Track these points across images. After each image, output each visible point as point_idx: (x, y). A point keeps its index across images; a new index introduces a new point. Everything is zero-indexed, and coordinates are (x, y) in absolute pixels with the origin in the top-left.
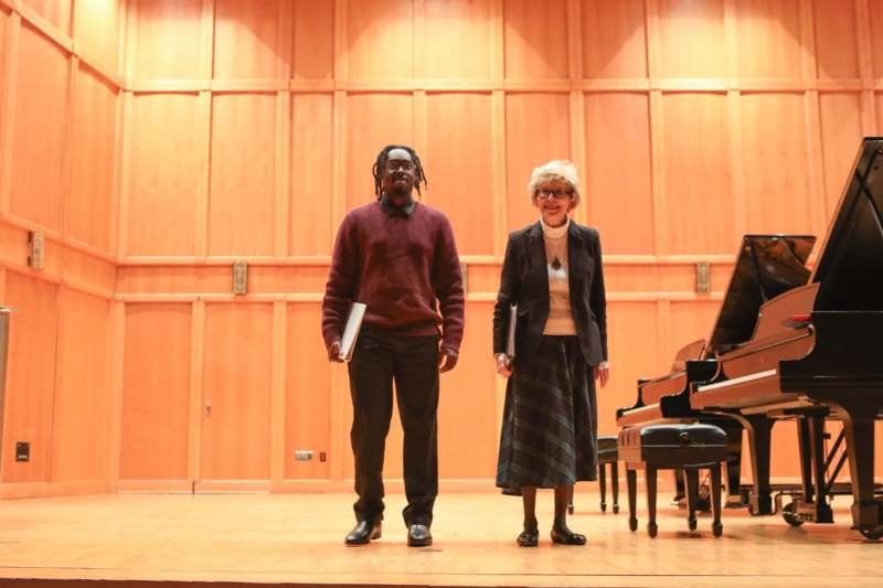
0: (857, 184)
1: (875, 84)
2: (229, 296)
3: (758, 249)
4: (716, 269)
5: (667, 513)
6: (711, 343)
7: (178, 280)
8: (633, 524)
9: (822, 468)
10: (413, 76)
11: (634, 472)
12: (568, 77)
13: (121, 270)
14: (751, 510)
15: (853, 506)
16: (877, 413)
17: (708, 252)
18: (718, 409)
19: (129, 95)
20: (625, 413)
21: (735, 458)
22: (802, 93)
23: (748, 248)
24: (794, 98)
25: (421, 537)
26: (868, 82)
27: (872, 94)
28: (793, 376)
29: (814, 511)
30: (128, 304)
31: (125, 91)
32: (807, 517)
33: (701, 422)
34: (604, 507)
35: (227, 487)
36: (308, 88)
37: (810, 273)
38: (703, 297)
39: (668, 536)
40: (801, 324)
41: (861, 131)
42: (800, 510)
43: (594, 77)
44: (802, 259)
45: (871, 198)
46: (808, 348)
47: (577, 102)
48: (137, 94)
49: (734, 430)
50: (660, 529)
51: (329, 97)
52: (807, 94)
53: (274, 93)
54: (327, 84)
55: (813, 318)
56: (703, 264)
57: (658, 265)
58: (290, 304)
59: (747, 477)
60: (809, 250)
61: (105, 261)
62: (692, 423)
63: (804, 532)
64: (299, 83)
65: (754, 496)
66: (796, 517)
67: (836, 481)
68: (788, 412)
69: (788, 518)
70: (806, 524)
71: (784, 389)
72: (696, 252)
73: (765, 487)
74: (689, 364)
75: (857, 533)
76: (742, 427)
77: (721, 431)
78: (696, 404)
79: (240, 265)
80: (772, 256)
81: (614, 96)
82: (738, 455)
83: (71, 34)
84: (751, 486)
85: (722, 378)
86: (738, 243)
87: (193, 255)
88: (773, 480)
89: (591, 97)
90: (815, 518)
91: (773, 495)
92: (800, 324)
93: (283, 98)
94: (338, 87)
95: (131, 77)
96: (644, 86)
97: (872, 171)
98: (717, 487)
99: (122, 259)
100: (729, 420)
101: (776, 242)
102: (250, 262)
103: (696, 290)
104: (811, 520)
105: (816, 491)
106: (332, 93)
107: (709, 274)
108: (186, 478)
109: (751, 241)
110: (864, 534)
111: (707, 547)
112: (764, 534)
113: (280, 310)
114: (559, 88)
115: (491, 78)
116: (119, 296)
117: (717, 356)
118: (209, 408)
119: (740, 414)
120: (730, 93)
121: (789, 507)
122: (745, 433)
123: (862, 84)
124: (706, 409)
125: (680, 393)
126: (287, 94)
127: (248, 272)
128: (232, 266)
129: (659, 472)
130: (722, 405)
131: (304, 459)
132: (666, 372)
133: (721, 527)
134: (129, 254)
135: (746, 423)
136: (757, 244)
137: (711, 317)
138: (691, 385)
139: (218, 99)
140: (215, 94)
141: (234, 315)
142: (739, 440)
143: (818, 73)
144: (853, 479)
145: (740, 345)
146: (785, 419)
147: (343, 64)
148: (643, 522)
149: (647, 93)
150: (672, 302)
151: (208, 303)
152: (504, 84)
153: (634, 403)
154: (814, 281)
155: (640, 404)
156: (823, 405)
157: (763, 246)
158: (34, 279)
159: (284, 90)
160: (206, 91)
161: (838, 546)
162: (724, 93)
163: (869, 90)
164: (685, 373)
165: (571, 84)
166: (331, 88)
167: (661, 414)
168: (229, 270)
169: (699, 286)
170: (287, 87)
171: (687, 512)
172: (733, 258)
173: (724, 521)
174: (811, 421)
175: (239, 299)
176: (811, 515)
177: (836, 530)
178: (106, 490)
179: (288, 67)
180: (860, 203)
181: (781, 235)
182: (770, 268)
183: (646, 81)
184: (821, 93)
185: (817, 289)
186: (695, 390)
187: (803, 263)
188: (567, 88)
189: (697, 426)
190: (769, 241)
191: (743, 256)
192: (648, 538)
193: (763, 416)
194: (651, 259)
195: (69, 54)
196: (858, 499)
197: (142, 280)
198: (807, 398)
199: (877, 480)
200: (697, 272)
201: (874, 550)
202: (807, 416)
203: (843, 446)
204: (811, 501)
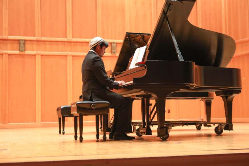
0: (164, 16)
3: (131, 38)
4: (117, 45)
9: (149, 116)
15: (158, 129)
16: (166, 96)
17: (116, 39)
23: (128, 37)
29: (145, 131)
32: (143, 133)
38: (114, 55)
42: (141, 131)
45: (168, 21)
46: (145, 73)
55: (147, 63)
56: (114, 43)
63: (142, 138)
66: (140, 133)
67: (153, 120)
68: (137, 96)
69: (137, 134)
70: (144, 136)
72: (111, 39)
75: (159, 138)
80: (136, 40)
86: (124, 35)
88: (133, 121)
90: (146, 133)
91: (132, 126)
92: (142, 65)
101: (138, 35)
103: (111, 52)
104: (144, 134)
105: (146, 124)
107: (116, 47)
109: (128, 34)
110: (161, 139)
117: (115, 76)
121: (138, 130)
136: (131, 36)
137: (115, 62)
144: (158, 120)
145: (122, 72)
146: (137, 99)
154: (148, 50)
156: (149, 93)
157: (133, 37)
161: (153, 142)
172: (122, 41)
174: (145, 99)
176: (144, 132)
177: (154, 137)
180: (164, 22)
181: (140, 33)
185: (148, 52)
187: (146, 43)
190: (135, 35)
191: (126, 40)
196: (159, 126)
198: (143, 91)
199: (166, 120)
200: (111, 46)
201: (164, 144)
202: (144, 97)
203: (155, 109)
204: (145, 127)
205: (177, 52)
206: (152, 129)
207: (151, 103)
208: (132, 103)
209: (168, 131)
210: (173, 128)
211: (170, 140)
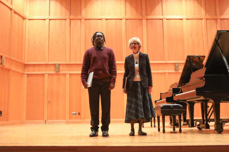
0: (216, 43)
1: (220, 17)
2: (54, 72)
3: (191, 59)
4: (179, 64)
5: (168, 127)
6: (179, 83)
7: (41, 68)
8: (159, 130)
9: (207, 115)
10: (102, 15)
11: (159, 117)
12: (142, 15)
13: (26, 66)
14: (189, 126)
15: (215, 124)
16: (221, 101)
17: (178, 60)
18: (180, 100)
19: (27, 20)
20: (157, 102)
21: (185, 113)
22: (202, 19)
23: (188, 59)
24: (200, 20)
25: (106, 134)
26: (219, 17)
27: (220, 20)
28: (199, 91)
29: (205, 126)
30: (28, 75)
31: (26, 19)
32: (203, 127)
33: (176, 104)
34: (152, 126)
35: (54, 122)
36: (74, 18)
37: (204, 65)
38: (177, 72)
39: (168, 133)
40: (201, 78)
41: (217, 29)
42: (201, 126)
43: (149, 15)
44: (202, 62)
45: (219, 46)
46: (203, 84)
47: (144, 22)
48: (29, 20)
49: (185, 105)
50: (166, 131)
51: (80, 20)
52: (203, 19)
53: (66, 19)
54: (79, 17)
55: (204, 77)
56: (177, 63)
57: (165, 64)
58: (70, 74)
59: (188, 118)
60: (204, 59)
61: (21, 63)
62: (174, 104)
63: (202, 131)
64: (72, 17)
65: (190, 122)
66: (200, 127)
67: (211, 118)
68: (198, 101)
69: (198, 128)
70: (203, 129)
71: (197, 95)
72: (175, 60)
73: (192, 120)
74: (173, 89)
75: (216, 131)
76: (187, 105)
77: (181, 106)
78: (175, 99)
79: (57, 64)
80: (194, 61)
81: (154, 20)
82: (186, 112)
83: (12, 4)
84: (189, 120)
85: (182, 92)
86: (186, 58)
87: (45, 62)
88: (195, 118)
89: (148, 20)
90: (205, 128)
91: (195, 122)
93: (68, 21)
94: (82, 18)
95: (28, 15)
96: (162, 18)
97: (219, 39)
98: (180, 120)
99: (26, 63)
100: (183, 103)
102: (59, 63)
103: (175, 70)
104: (204, 128)
105: (205, 121)
106: (81, 19)
107: (178, 66)
108: (43, 120)
109: (189, 57)
111: (178, 135)
112: (192, 132)
113: (68, 76)
114: (140, 18)
115: (122, 15)
116: (25, 72)
117: (180, 87)
118: (49, 102)
119: (186, 101)
120: (183, 19)
121: (199, 125)
122: (187, 106)
123: (217, 17)
124: (177, 100)
125: (171, 96)
126: (69, 20)
127: (59, 66)
128: (55, 64)
129: (166, 116)
130: (181, 99)
131: (74, 115)
132: (167, 91)
133: (181, 130)
134: (28, 62)
135: (188, 104)
136: (190, 58)
137: (179, 77)
138: (174, 94)
139: (51, 21)
140: (50, 20)
141: (55, 77)
142: (186, 108)
143: (206, 14)
144: (214, 118)
145: (186, 84)
146: (198, 103)
147: (83, 12)
148: (161, 129)
149: (162, 19)
150: (169, 73)
151: (49, 74)
152: (125, 17)
153: (159, 99)
154: (205, 67)
155: (161, 99)
156: (207, 99)
158: (2, 68)
159: (68, 19)
160: (48, 19)
161: (211, 134)
162: (182, 19)
163: (219, 19)
164: (172, 91)
165: (143, 17)
166: (80, 18)
167: (166, 102)
168: (54, 65)
169: (176, 69)
170: (69, 18)
171: (173, 126)
172: (184, 62)
173: (182, 129)
174: (204, 103)
175: (57, 73)
176: (204, 127)
177: (211, 131)
178: (22, 123)
179: (69, 13)
180: (216, 47)
181: (196, 56)
182: (194, 64)
183: (162, 16)
184: (207, 19)
185: (205, 69)
186: (175, 95)
187: (202, 63)
188: (142, 18)
189: (175, 104)
190: (194, 57)
191: (187, 61)
192: (163, 133)
193: (192, 102)
194: (164, 62)
195: (11, 9)
196: (216, 122)
197: (31, 68)
198: (203, 97)
199: (221, 118)
200: (175, 65)
201: (220, 136)
202: (203, 102)
203: (212, 109)
204: (204, 123)
205: (227, 68)
206: (209, 125)
207: (208, 106)
208: (194, 106)
209: (223, 127)
210: (226, 124)
211: (224, 133)
